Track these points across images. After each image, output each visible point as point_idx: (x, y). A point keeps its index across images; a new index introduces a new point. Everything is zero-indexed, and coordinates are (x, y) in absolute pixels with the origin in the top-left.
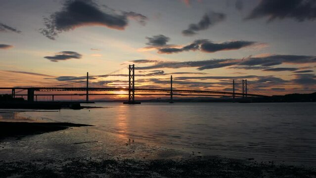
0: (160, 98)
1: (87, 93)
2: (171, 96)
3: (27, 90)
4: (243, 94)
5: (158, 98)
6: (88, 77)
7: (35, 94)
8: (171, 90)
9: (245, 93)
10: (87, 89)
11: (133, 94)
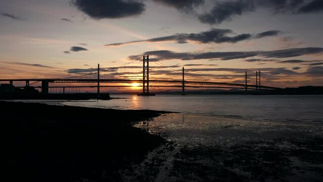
0: (170, 90)
1: (99, 84)
2: (183, 88)
3: (41, 82)
4: (256, 86)
5: (167, 90)
6: (99, 69)
7: (49, 86)
8: (183, 82)
9: (258, 85)
10: (99, 81)
11: (148, 86)
